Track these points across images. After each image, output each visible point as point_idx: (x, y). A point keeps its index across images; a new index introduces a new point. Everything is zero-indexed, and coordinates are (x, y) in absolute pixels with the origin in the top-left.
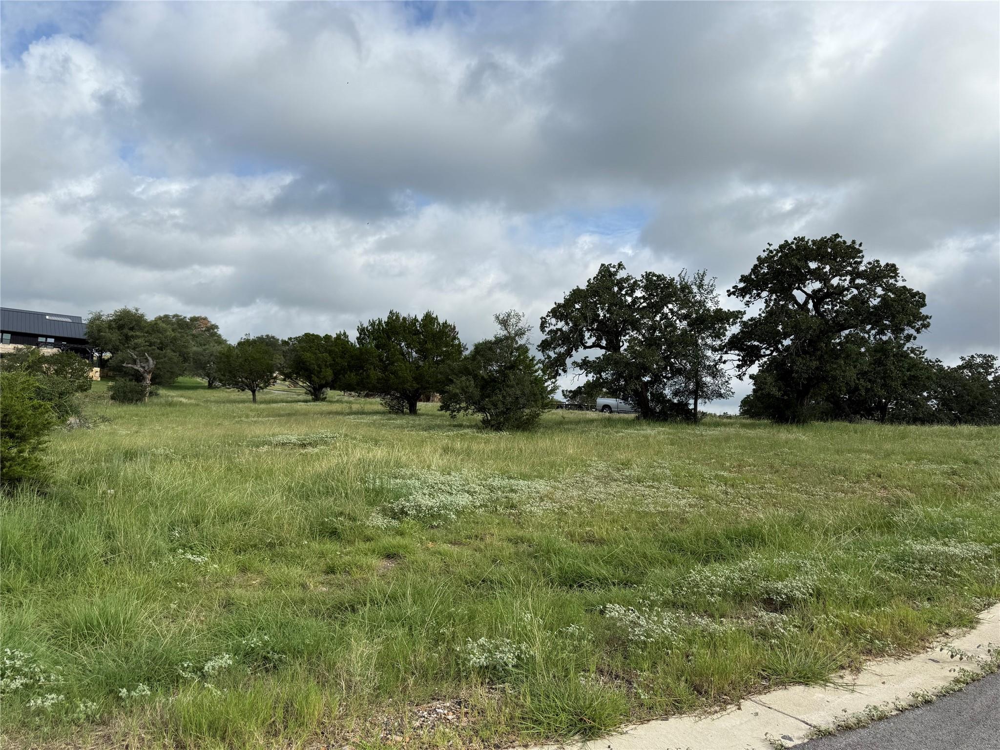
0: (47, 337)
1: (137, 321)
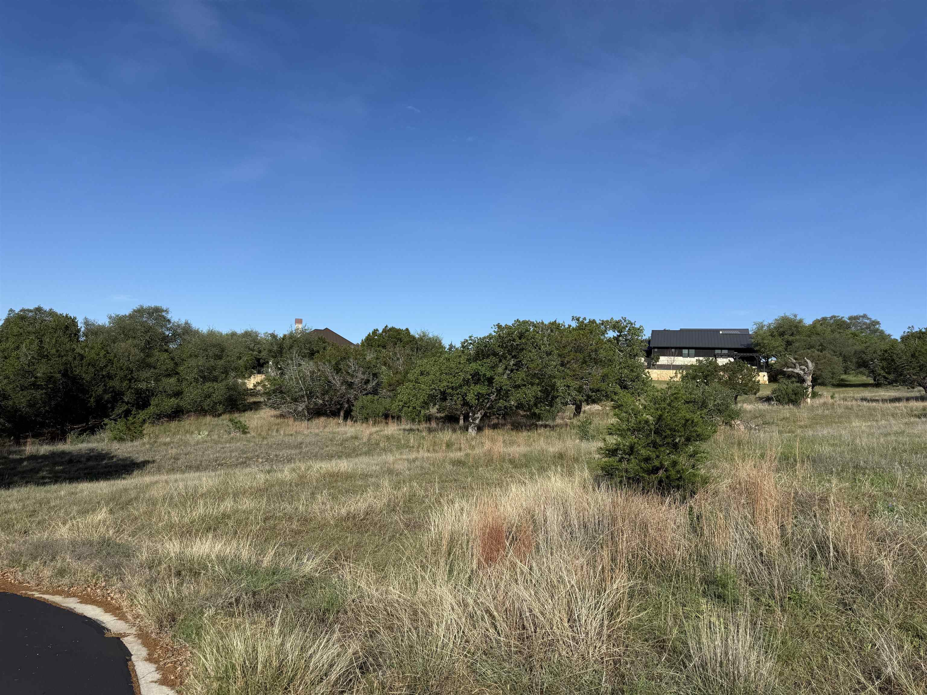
1: (796, 327)
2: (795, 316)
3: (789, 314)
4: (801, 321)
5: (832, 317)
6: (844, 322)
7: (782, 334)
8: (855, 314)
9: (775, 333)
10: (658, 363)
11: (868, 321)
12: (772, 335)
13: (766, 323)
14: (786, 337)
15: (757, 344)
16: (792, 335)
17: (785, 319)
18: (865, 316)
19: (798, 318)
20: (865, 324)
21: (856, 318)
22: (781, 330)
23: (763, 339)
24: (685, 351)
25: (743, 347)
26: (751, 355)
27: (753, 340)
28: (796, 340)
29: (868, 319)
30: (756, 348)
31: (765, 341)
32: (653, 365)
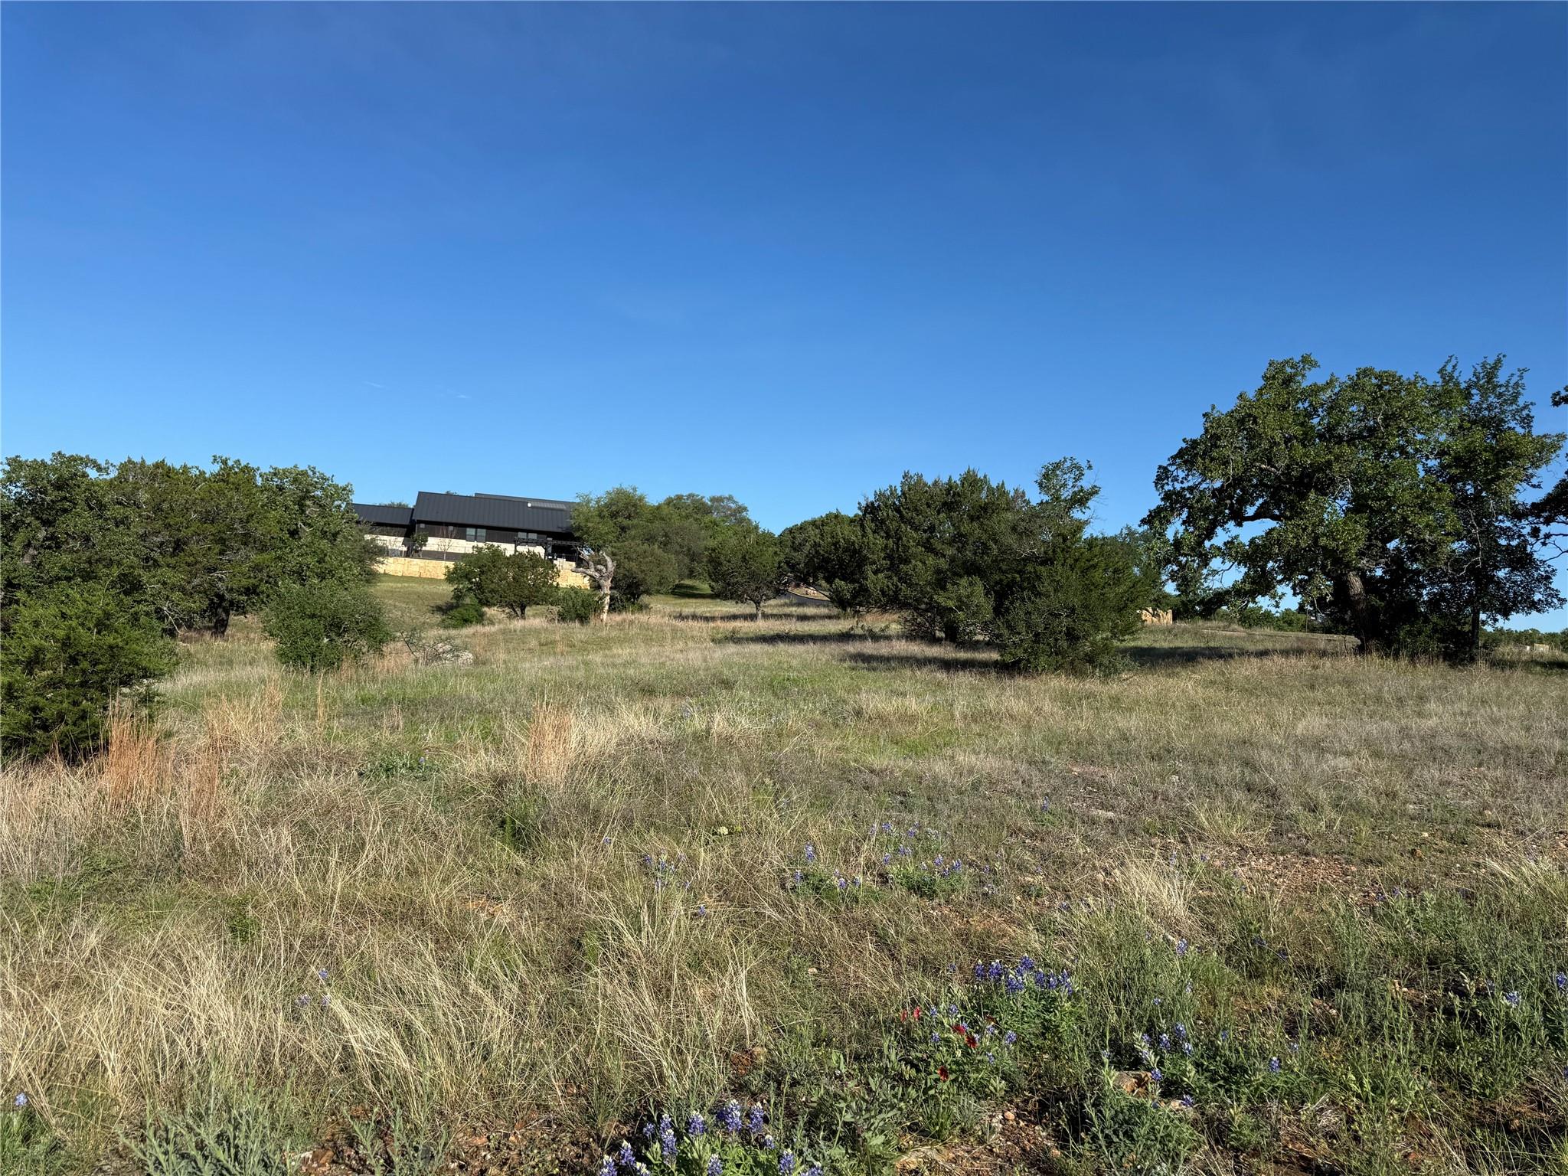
0: (528, 531)
1: (635, 505)
2: (635, 489)
3: (627, 486)
4: (641, 499)
5: (689, 496)
6: (704, 504)
7: (614, 515)
8: (718, 494)
9: (606, 513)
10: (424, 548)
11: (733, 506)
12: (601, 516)
13: (593, 497)
14: (619, 519)
15: (579, 528)
16: (629, 517)
17: (620, 493)
18: (730, 498)
19: (638, 493)
20: (730, 508)
21: (719, 500)
22: (614, 508)
23: (587, 520)
24: (471, 531)
25: (560, 530)
26: (569, 543)
27: (572, 522)
28: (633, 526)
29: (735, 502)
30: (577, 534)
31: (590, 525)
32: (417, 551)
